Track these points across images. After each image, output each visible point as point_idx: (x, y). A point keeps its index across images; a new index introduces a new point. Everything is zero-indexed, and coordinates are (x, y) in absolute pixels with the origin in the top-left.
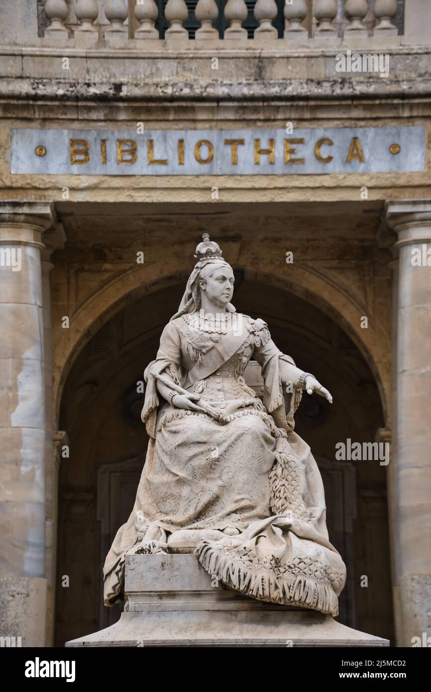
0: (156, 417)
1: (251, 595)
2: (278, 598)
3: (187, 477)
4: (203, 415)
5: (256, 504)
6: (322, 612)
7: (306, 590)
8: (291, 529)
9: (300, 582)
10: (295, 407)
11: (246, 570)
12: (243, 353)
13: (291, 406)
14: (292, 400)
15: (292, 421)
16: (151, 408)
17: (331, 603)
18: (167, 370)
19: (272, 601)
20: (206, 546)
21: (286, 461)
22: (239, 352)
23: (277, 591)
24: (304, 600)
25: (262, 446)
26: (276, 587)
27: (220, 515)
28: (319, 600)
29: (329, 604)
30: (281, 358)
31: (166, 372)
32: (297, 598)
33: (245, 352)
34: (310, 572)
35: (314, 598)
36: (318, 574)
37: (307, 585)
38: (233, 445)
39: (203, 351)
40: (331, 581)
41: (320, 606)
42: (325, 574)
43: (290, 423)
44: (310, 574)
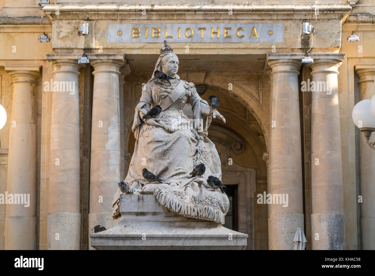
0: (139, 130)
1: (181, 214)
2: (194, 216)
3: (152, 158)
4: (161, 128)
5: (186, 172)
6: (216, 222)
7: (209, 212)
8: (203, 183)
9: (206, 208)
10: (208, 126)
11: (179, 203)
12: (182, 98)
13: (206, 125)
14: (206, 122)
15: (206, 132)
16: (137, 125)
17: (221, 218)
18: (145, 107)
19: (192, 217)
20: (160, 191)
21: (202, 151)
22: (180, 98)
23: (194, 212)
24: (207, 217)
25: (190, 143)
26: (194, 211)
27: (168, 176)
28: (215, 217)
29: (220, 219)
30: (201, 101)
31: (144, 108)
32: (204, 216)
33: (183, 98)
34: (211, 204)
35: (213, 216)
36: (215, 204)
37: (209, 209)
38: (175, 143)
39: (163, 97)
40: (221, 208)
41: (215, 220)
42: (218, 205)
43: (206, 133)
44: (211, 205)
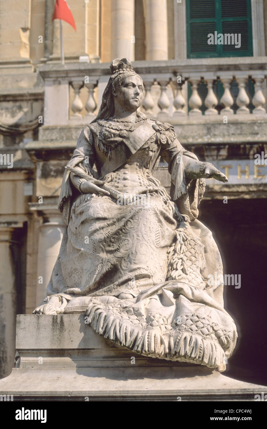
0: (69, 206)
1: (136, 351)
2: (163, 354)
3: (88, 251)
4: (107, 197)
5: (152, 274)
6: (208, 366)
7: (192, 344)
8: (182, 292)
9: (185, 338)
10: (199, 199)
11: (133, 328)
12: (149, 148)
13: (195, 196)
14: (195, 191)
15: (196, 210)
16: (65, 197)
17: (217, 359)
18: (80, 164)
19: (158, 357)
20: (95, 306)
21: (185, 239)
22: (146, 146)
23: (163, 346)
24: (189, 354)
25: (160, 221)
26: (162, 342)
27: (117, 283)
28: (205, 355)
29: (215, 359)
30: (185, 153)
31: (79, 166)
32: (182, 353)
33: (151, 147)
34: (196, 328)
35: (200, 352)
36: (205, 330)
37: (194, 340)
38: (131, 220)
39: (113, 146)
40: (219, 338)
41: (206, 360)
42: (211, 330)
43: (195, 212)
44: (197, 331)
